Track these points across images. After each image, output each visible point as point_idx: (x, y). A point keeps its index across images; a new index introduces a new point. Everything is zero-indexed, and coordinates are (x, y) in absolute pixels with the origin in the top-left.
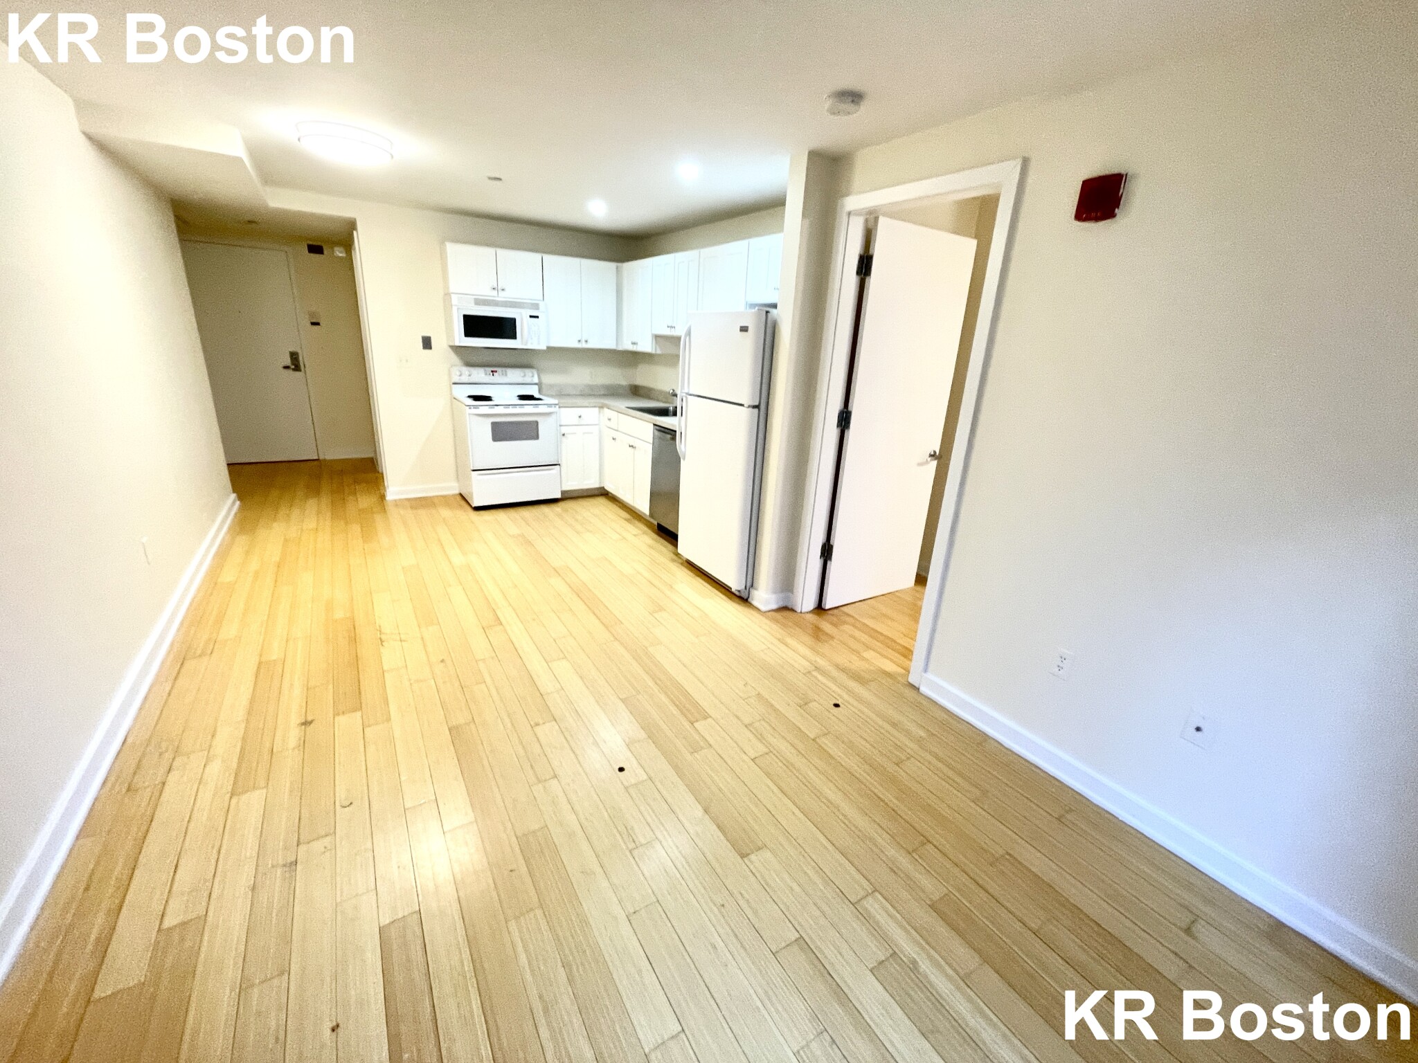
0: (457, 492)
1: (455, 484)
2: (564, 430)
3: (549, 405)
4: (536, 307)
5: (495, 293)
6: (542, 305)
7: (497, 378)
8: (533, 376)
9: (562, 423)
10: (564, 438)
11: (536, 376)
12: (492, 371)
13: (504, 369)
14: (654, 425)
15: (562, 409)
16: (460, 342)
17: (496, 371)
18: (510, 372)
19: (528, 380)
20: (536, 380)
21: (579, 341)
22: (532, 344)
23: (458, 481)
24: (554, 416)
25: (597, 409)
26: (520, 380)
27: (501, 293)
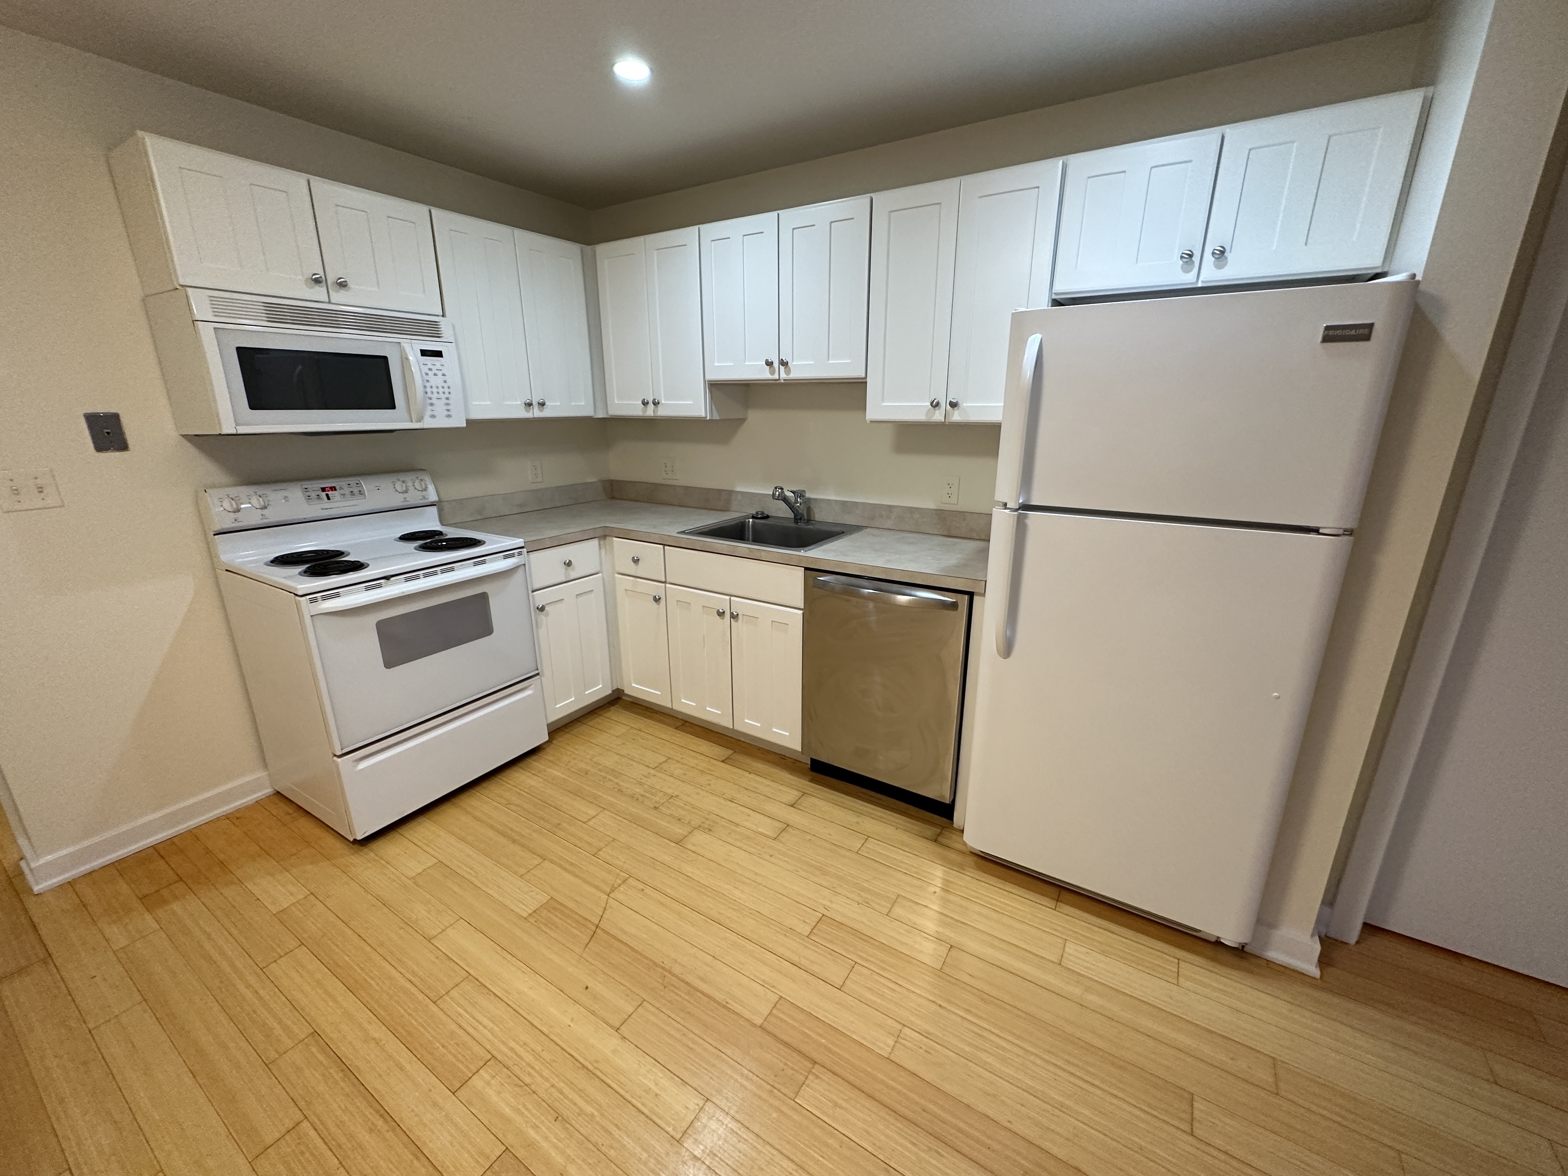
0: (268, 791)
1: (261, 774)
2: (540, 598)
3: (507, 553)
4: (432, 329)
5: (319, 293)
6: (445, 326)
7: (339, 504)
8: (425, 489)
9: (536, 586)
10: (542, 616)
11: (431, 488)
12: (323, 490)
13: (352, 481)
14: (806, 569)
15: (532, 555)
16: (237, 424)
17: (333, 489)
18: (367, 485)
19: (414, 497)
20: (433, 497)
21: (529, 405)
22: (433, 416)
23: (266, 766)
24: (519, 576)
25: (595, 542)
26: (397, 500)
27: (339, 296)
